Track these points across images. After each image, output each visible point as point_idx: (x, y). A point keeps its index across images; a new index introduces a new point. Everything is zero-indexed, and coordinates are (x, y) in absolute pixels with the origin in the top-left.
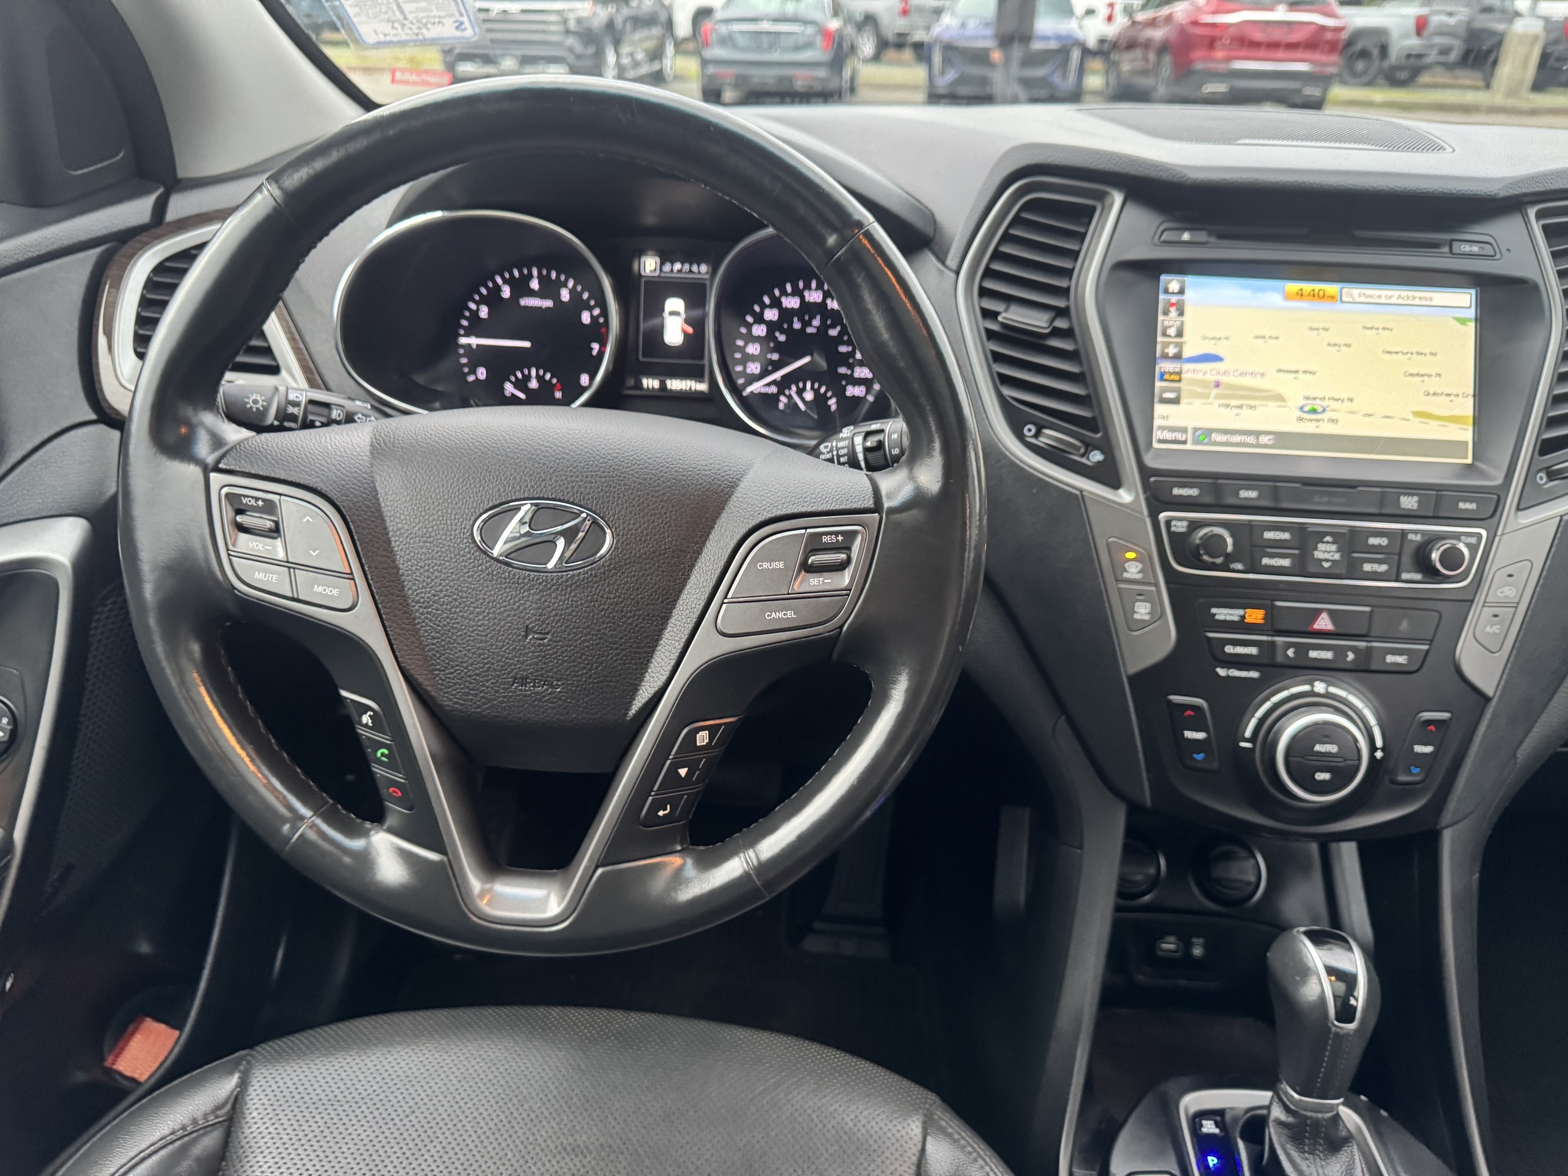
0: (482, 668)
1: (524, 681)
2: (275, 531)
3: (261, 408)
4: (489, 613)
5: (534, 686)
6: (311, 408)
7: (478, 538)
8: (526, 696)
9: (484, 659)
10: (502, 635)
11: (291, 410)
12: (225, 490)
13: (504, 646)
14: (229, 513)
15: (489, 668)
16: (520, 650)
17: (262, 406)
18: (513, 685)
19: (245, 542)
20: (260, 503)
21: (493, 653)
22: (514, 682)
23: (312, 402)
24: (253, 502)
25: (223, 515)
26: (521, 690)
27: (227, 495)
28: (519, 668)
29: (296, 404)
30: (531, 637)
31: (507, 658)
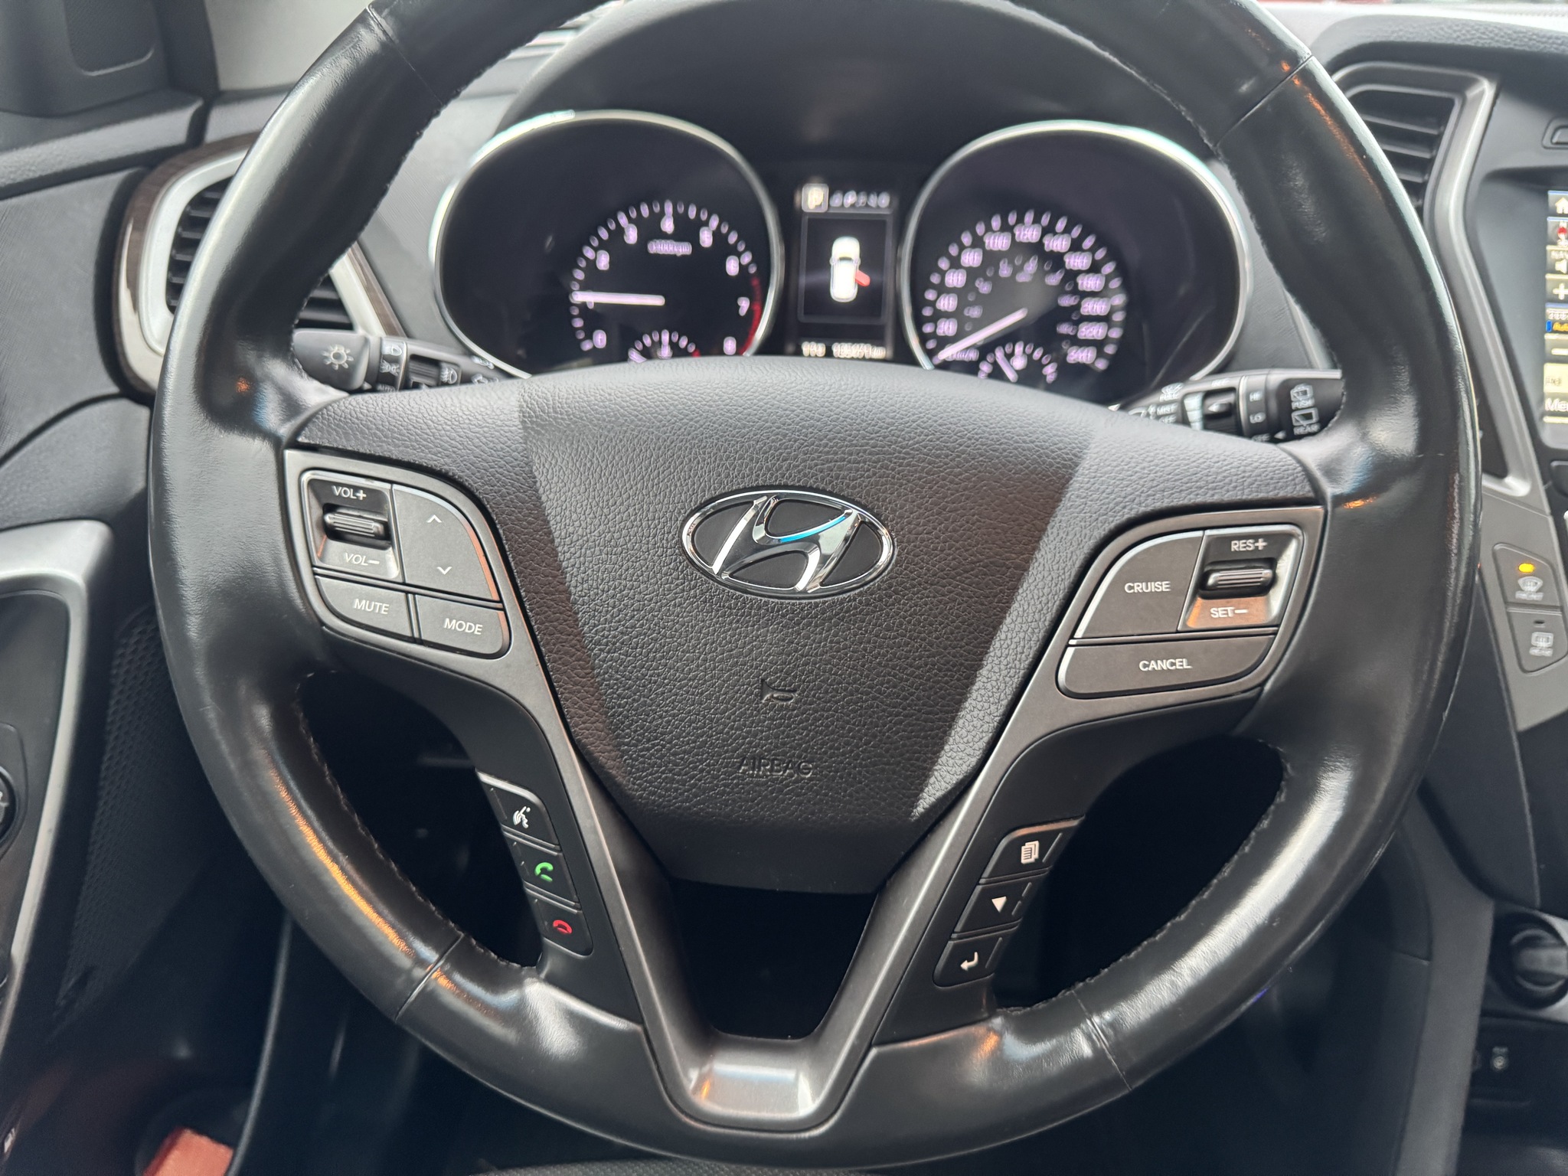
0: (694, 742)
1: (756, 761)
2: (385, 538)
3: (346, 366)
4: (705, 660)
5: (771, 770)
6: (413, 366)
7: (688, 547)
8: (758, 784)
9: (697, 729)
10: (725, 694)
11: (387, 368)
12: (307, 476)
13: (727, 709)
14: (314, 511)
15: (705, 742)
16: (751, 715)
17: (347, 362)
18: (739, 768)
19: (340, 555)
20: (361, 495)
21: (711, 720)
22: (741, 764)
23: (414, 358)
24: (350, 493)
25: (304, 511)
26: (752, 776)
27: (311, 482)
28: (750, 743)
29: (394, 360)
30: (768, 696)
31: (732, 728)
